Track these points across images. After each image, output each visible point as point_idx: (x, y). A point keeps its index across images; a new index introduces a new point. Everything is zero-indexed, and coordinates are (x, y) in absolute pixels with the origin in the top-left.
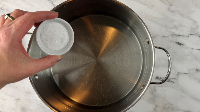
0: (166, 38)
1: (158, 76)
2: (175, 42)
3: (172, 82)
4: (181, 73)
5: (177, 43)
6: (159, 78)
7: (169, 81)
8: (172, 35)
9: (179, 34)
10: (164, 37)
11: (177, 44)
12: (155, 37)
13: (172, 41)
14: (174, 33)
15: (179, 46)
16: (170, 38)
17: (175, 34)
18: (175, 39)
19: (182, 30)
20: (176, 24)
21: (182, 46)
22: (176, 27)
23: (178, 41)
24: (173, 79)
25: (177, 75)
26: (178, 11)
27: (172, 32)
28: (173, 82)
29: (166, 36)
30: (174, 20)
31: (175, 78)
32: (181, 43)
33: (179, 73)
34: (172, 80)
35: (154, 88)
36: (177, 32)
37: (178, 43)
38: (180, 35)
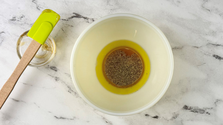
0: (199, 49)
1: (187, 105)
2: (212, 55)
3: (207, 113)
4: (221, 101)
5: (214, 56)
6: (189, 108)
7: (203, 112)
8: (207, 44)
9: (217, 44)
10: (196, 48)
11: (214, 58)
12: (183, 47)
13: (207, 54)
14: (210, 42)
15: (217, 60)
16: (205, 49)
17: (212, 43)
18: (212, 50)
19: (222, 37)
20: (213, 28)
21: (221, 60)
22: (213, 32)
23: (216, 54)
24: (209, 109)
25: (215, 103)
26: (217, 9)
27: (208, 41)
28: (209, 114)
29: (199, 46)
30: (210, 22)
31: (212, 108)
32: (220, 56)
33: (218, 101)
34: (207, 111)
35: (182, 123)
36: (215, 40)
37: (217, 56)
38: (219, 44)
